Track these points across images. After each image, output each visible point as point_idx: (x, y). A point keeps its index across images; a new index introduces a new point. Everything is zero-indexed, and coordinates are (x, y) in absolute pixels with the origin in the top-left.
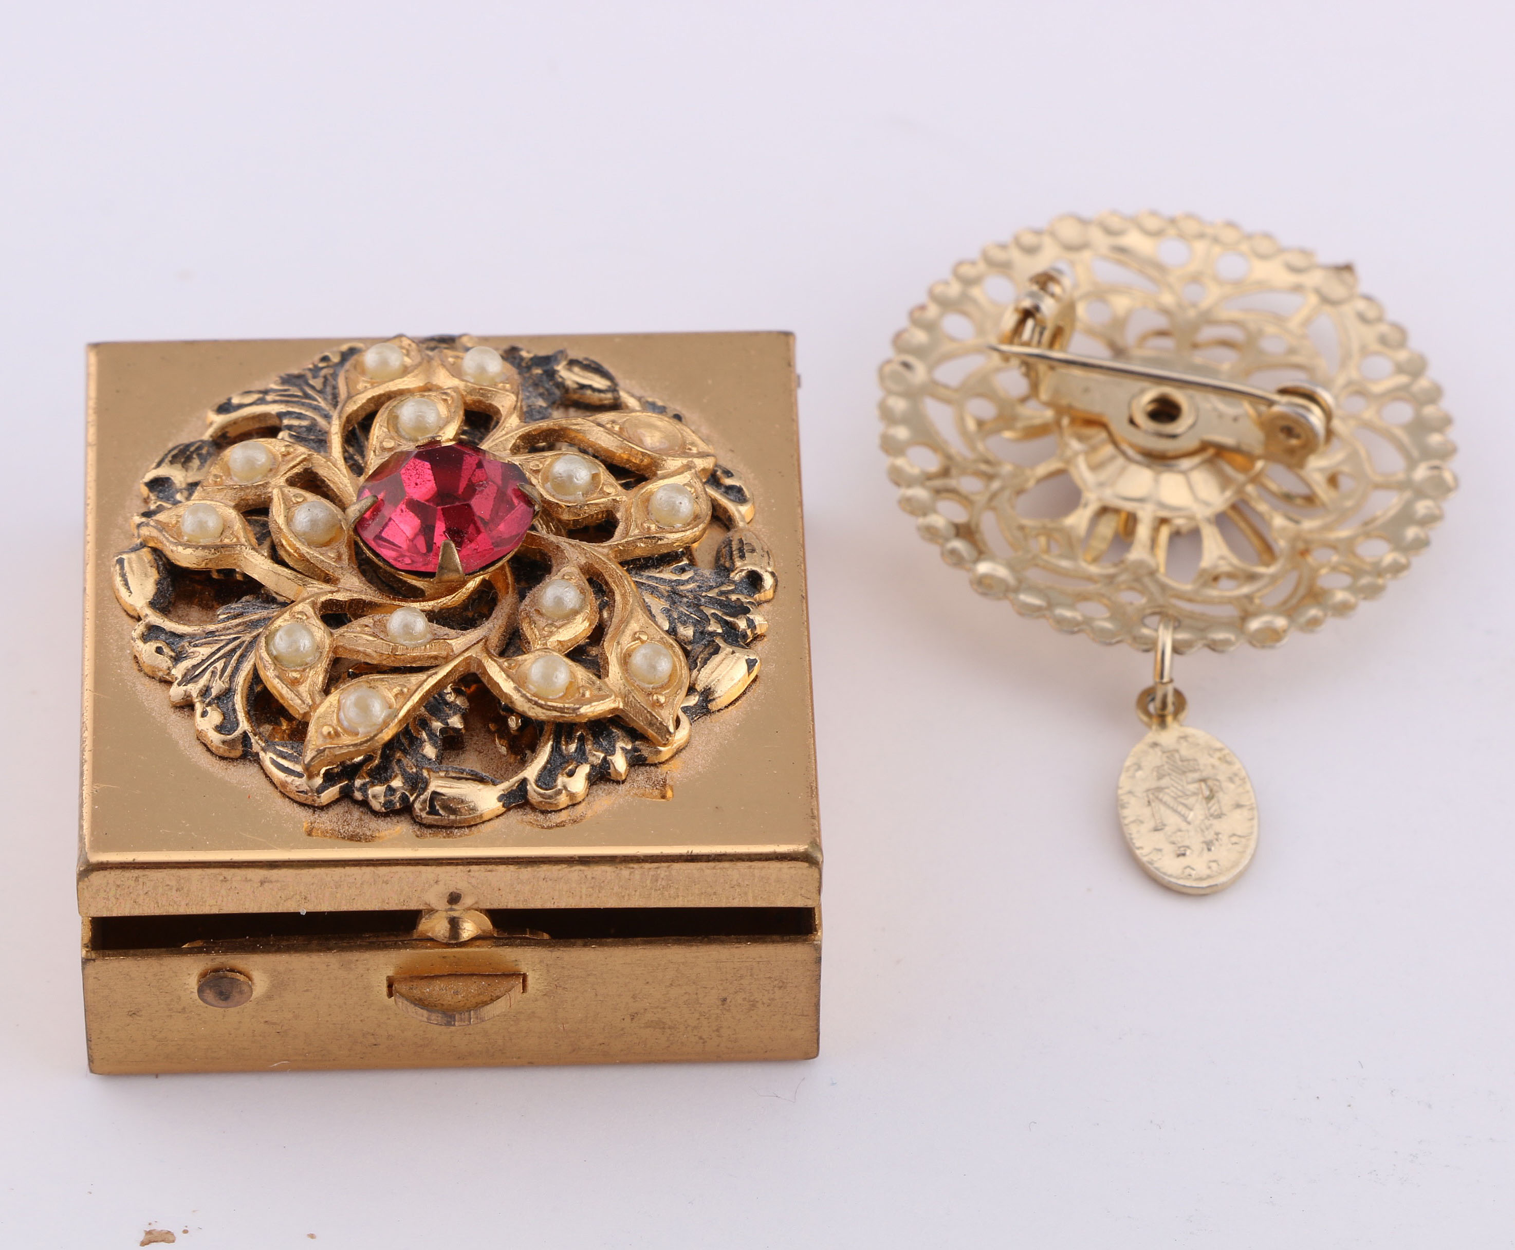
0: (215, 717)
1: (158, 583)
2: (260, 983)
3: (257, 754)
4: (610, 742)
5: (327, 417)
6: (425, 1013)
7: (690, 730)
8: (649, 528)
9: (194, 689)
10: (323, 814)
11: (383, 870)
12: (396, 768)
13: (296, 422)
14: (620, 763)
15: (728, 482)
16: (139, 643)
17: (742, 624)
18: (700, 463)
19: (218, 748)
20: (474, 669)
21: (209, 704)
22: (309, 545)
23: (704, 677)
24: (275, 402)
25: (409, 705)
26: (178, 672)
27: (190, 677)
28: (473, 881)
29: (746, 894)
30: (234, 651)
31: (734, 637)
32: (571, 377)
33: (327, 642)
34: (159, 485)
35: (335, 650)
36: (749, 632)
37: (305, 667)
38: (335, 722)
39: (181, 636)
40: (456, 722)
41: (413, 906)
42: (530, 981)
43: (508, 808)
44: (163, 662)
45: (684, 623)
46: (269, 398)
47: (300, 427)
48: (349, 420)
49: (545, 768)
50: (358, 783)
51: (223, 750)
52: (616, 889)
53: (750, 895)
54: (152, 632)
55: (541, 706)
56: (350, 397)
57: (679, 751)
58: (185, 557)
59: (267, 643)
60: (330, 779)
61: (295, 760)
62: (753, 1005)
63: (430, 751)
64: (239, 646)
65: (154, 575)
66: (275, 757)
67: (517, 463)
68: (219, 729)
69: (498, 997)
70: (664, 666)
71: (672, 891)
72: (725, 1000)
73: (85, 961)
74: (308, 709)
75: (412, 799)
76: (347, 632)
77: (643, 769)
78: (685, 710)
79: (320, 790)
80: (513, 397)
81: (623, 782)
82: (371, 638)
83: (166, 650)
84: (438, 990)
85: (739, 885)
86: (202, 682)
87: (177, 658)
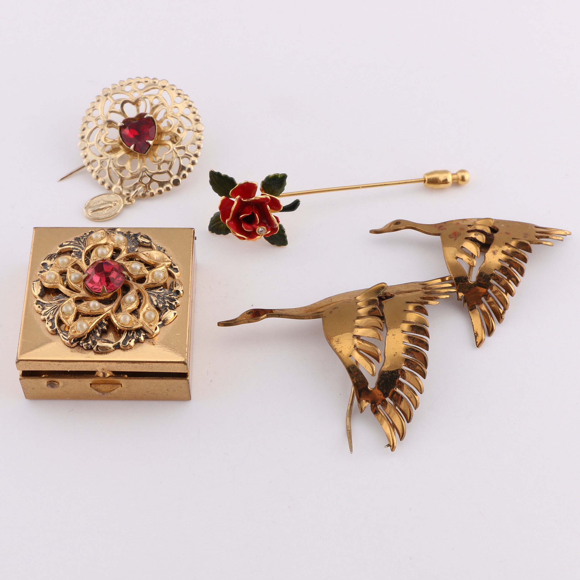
0: (50, 324)
1: (41, 290)
2: (61, 384)
3: (59, 334)
4: (140, 334)
5: (83, 249)
6: (98, 393)
7: (160, 330)
8: (153, 281)
9: (46, 317)
10: (73, 349)
11: (86, 363)
12: (90, 339)
13: (76, 251)
14: (142, 338)
15: (174, 267)
16: (35, 305)
17: (174, 303)
18: (167, 264)
19: (50, 332)
20: (109, 315)
21: (49, 321)
22: (74, 283)
23: (164, 317)
24: (72, 245)
25: (93, 325)
26: (43, 313)
27: (45, 314)
28: (107, 366)
29: (170, 370)
30: (55, 308)
31: (172, 308)
32: (141, 239)
33: (76, 308)
34: (44, 264)
35: (77, 310)
36: (175, 305)
37: (70, 315)
38: (75, 329)
39: (45, 303)
40: (105, 327)
41: (94, 370)
42: (123, 385)
43: (116, 349)
44: (40, 310)
45: (160, 303)
46: (71, 244)
47: (77, 252)
48: (87, 251)
49: (124, 340)
50: (81, 342)
51: (52, 332)
52: (140, 368)
53: (171, 370)
54: (38, 302)
55: (123, 327)
56: (87, 246)
57: (157, 335)
58: (46, 285)
59: (61, 309)
60: (75, 341)
61: (67, 336)
62: (175, 391)
63: (98, 335)
64: (57, 307)
65: (40, 288)
66: (63, 335)
67: (124, 264)
68: (51, 327)
69: (115, 389)
70: (153, 316)
71: (153, 369)
72: (168, 390)
73: (20, 379)
74: (69, 325)
75: (93, 347)
76: (80, 306)
77: (148, 339)
78: (158, 325)
79: (72, 344)
80: (125, 247)
81: (143, 343)
82: (85, 308)
83: (41, 307)
84: (101, 387)
85: (168, 368)
86: (48, 316)
87: (43, 309)
